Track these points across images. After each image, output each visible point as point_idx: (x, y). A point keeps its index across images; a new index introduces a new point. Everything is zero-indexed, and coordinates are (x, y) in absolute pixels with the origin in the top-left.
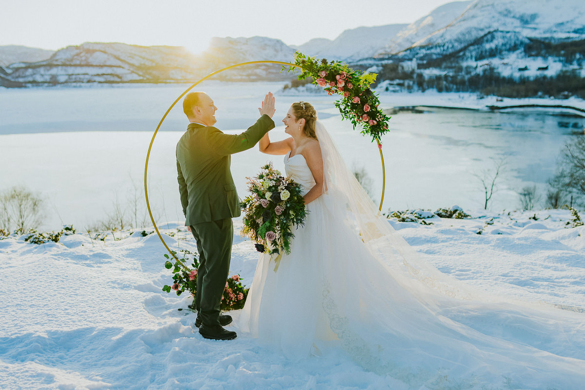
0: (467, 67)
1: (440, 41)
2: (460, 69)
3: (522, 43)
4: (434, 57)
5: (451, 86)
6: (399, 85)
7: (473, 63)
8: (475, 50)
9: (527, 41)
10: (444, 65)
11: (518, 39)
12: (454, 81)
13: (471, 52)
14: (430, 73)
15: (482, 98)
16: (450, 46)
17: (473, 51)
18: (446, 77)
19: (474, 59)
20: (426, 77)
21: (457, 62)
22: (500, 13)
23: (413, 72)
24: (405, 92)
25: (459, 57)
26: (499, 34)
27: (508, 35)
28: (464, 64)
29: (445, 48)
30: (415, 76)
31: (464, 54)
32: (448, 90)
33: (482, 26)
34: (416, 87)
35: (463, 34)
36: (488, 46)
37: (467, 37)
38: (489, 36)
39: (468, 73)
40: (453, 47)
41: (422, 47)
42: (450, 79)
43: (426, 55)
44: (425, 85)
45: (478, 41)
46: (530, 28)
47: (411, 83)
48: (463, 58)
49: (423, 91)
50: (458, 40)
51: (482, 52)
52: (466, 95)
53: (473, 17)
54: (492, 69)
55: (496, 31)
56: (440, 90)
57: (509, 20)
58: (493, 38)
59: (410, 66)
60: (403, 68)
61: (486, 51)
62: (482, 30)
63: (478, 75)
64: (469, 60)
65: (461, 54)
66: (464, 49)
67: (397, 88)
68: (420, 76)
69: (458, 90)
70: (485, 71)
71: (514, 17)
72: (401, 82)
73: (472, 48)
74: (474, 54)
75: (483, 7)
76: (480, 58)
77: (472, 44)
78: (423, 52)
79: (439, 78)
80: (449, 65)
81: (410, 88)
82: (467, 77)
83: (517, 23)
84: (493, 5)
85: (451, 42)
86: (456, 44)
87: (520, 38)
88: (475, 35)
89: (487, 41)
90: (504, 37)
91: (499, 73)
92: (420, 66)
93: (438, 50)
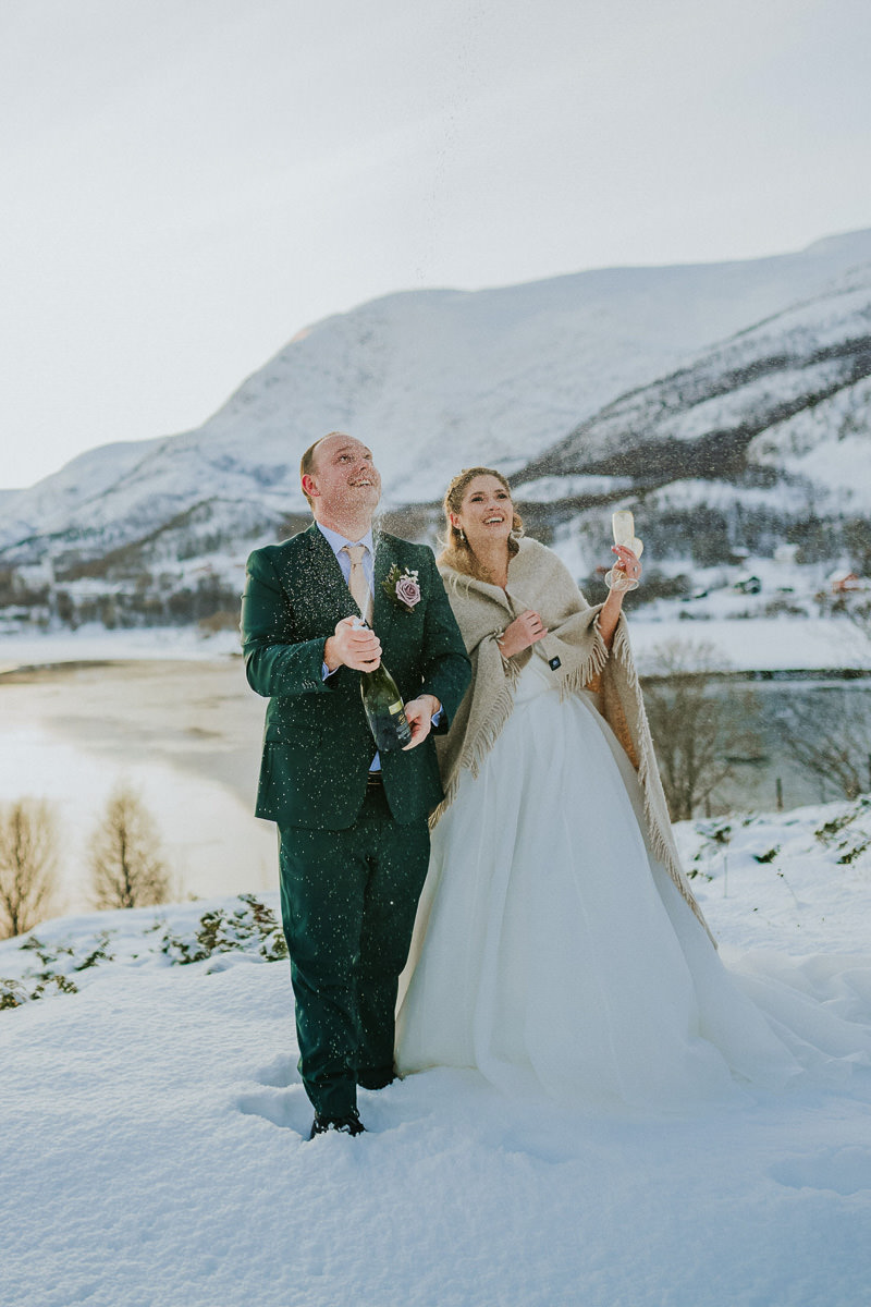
0: (164, 576)
1: (93, 523)
2: (147, 580)
3: (269, 523)
4: (85, 557)
5: (133, 615)
6: (19, 618)
7: (174, 567)
8: (174, 539)
9: (279, 519)
10: (111, 572)
11: (260, 515)
12: (137, 604)
13: (167, 542)
14: (83, 590)
15: (207, 637)
16: (116, 532)
17: (171, 541)
18: (120, 598)
19: (174, 558)
20: (77, 601)
21: (140, 566)
22: (214, 464)
23: (46, 590)
24: (33, 631)
25: (142, 555)
26: (220, 507)
27: (241, 507)
28: (156, 569)
29: (106, 536)
30: (52, 598)
31: (153, 550)
32: (127, 624)
33: (179, 491)
34: (56, 622)
35: (142, 509)
36: (201, 530)
37: (150, 514)
38: (201, 511)
39: (166, 586)
40: (122, 535)
41: (55, 536)
42: (128, 602)
43: (67, 553)
44: (76, 617)
45: (179, 522)
46: (276, 494)
47: (45, 613)
48: (151, 555)
49: (74, 627)
50: (133, 521)
51: (189, 544)
52: (170, 633)
53: (159, 472)
54: (215, 578)
55: (215, 499)
56: (111, 625)
57: (232, 478)
58: (209, 514)
59: (38, 576)
60: (22, 581)
61: (198, 541)
62: (180, 498)
63: (187, 592)
64: (164, 561)
65: (146, 548)
66: (153, 538)
67: (16, 625)
68: (64, 598)
69: (148, 624)
70: (201, 581)
71: (243, 472)
72: (22, 611)
73: (167, 535)
74: (174, 546)
75: (177, 451)
76: (187, 554)
77: (166, 528)
78: (59, 547)
79: (103, 602)
80: (122, 571)
81: (43, 624)
82: (165, 596)
83: (250, 483)
84: (197, 448)
85: (115, 524)
86: (129, 529)
87: (266, 513)
88: (167, 509)
89: (199, 520)
90: (232, 512)
91: (230, 586)
92: (59, 577)
93: (91, 542)
